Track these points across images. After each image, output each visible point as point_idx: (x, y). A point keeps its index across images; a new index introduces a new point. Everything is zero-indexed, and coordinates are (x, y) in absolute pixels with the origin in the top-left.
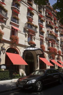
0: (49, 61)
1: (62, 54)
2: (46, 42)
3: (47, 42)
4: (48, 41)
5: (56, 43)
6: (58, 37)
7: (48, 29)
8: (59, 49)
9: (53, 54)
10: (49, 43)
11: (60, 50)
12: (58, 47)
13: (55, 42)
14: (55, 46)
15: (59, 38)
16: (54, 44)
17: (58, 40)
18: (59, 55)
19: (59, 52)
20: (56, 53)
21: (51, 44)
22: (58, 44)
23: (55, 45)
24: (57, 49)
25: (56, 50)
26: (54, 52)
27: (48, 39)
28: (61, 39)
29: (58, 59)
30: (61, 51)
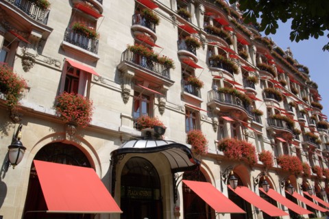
0: (226, 193)
1: (275, 165)
2: (210, 119)
3: (216, 119)
4: (219, 115)
5: (252, 124)
6: (257, 102)
7: (217, 74)
8: (262, 146)
9: (243, 166)
10: (222, 122)
11: (268, 148)
12: (259, 137)
13: (245, 120)
14: (247, 136)
15: (261, 106)
16: (245, 127)
17: (258, 114)
18: (266, 167)
19: (264, 157)
20: (254, 162)
21: (228, 125)
22: (260, 128)
23: (249, 131)
24: (254, 144)
25: (254, 149)
26: (244, 155)
27: (218, 109)
28: (269, 110)
29: (262, 182)
30: (272, 152)
